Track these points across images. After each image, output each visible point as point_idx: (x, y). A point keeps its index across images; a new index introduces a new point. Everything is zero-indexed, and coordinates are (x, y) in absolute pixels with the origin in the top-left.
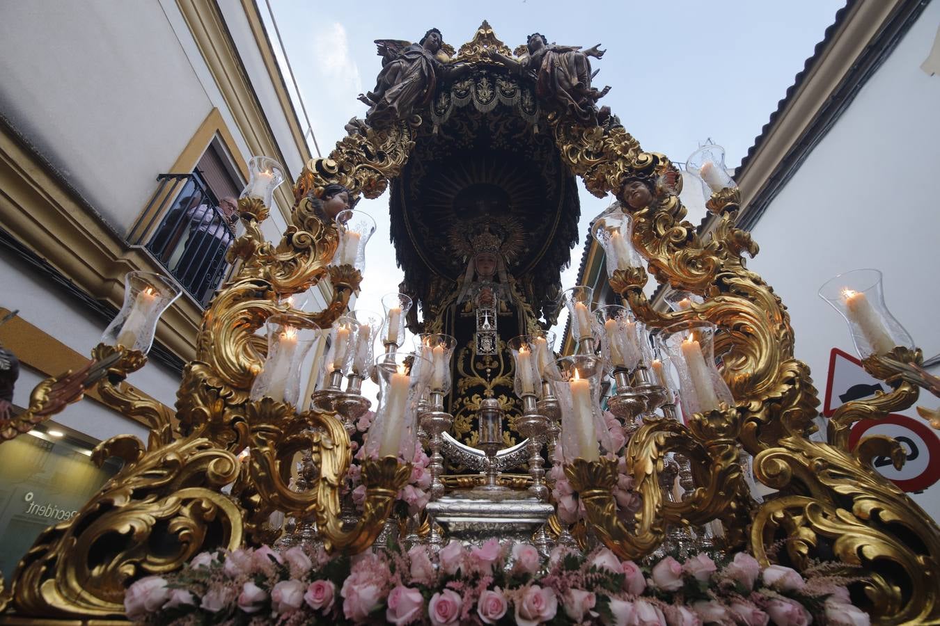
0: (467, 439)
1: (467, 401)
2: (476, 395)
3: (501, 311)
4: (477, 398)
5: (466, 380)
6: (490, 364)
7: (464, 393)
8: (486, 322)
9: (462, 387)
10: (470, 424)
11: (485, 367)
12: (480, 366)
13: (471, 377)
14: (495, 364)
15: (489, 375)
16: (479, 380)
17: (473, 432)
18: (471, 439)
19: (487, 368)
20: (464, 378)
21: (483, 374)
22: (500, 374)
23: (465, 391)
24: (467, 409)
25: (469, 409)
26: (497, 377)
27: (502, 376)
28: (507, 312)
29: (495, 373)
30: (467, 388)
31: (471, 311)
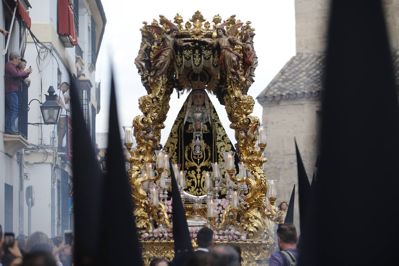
0: (190, 189)
1: (189, 173)
2: (193, 171)
3: (205, 131)
4: (194, 172)
5: (189, 163)
6: (199, 157)
7: (188, 169)
8: (198, 139)
9: (187, 166)
10: (191, 183)
11: (197, 158)
12: (195, 158)
13: (191, 162)
14: (202, 157)
15: (199, 162)
16: (194, 164)
17: (192, 187)
18: (191, 189)
19: (198, 159)
20: (188, 162)
21: (196, 161)
22: (204, 161)
23: (188, 168)
24: (189, 176)
25: (190, 177)
26: (202, 162)
27: (204, 162)
28: (208, 131)
29: (201, 161)
30: (189, 167)
31: (191, 131)
